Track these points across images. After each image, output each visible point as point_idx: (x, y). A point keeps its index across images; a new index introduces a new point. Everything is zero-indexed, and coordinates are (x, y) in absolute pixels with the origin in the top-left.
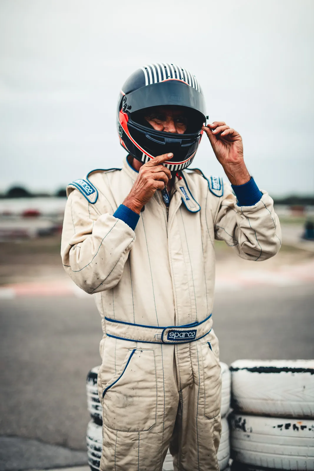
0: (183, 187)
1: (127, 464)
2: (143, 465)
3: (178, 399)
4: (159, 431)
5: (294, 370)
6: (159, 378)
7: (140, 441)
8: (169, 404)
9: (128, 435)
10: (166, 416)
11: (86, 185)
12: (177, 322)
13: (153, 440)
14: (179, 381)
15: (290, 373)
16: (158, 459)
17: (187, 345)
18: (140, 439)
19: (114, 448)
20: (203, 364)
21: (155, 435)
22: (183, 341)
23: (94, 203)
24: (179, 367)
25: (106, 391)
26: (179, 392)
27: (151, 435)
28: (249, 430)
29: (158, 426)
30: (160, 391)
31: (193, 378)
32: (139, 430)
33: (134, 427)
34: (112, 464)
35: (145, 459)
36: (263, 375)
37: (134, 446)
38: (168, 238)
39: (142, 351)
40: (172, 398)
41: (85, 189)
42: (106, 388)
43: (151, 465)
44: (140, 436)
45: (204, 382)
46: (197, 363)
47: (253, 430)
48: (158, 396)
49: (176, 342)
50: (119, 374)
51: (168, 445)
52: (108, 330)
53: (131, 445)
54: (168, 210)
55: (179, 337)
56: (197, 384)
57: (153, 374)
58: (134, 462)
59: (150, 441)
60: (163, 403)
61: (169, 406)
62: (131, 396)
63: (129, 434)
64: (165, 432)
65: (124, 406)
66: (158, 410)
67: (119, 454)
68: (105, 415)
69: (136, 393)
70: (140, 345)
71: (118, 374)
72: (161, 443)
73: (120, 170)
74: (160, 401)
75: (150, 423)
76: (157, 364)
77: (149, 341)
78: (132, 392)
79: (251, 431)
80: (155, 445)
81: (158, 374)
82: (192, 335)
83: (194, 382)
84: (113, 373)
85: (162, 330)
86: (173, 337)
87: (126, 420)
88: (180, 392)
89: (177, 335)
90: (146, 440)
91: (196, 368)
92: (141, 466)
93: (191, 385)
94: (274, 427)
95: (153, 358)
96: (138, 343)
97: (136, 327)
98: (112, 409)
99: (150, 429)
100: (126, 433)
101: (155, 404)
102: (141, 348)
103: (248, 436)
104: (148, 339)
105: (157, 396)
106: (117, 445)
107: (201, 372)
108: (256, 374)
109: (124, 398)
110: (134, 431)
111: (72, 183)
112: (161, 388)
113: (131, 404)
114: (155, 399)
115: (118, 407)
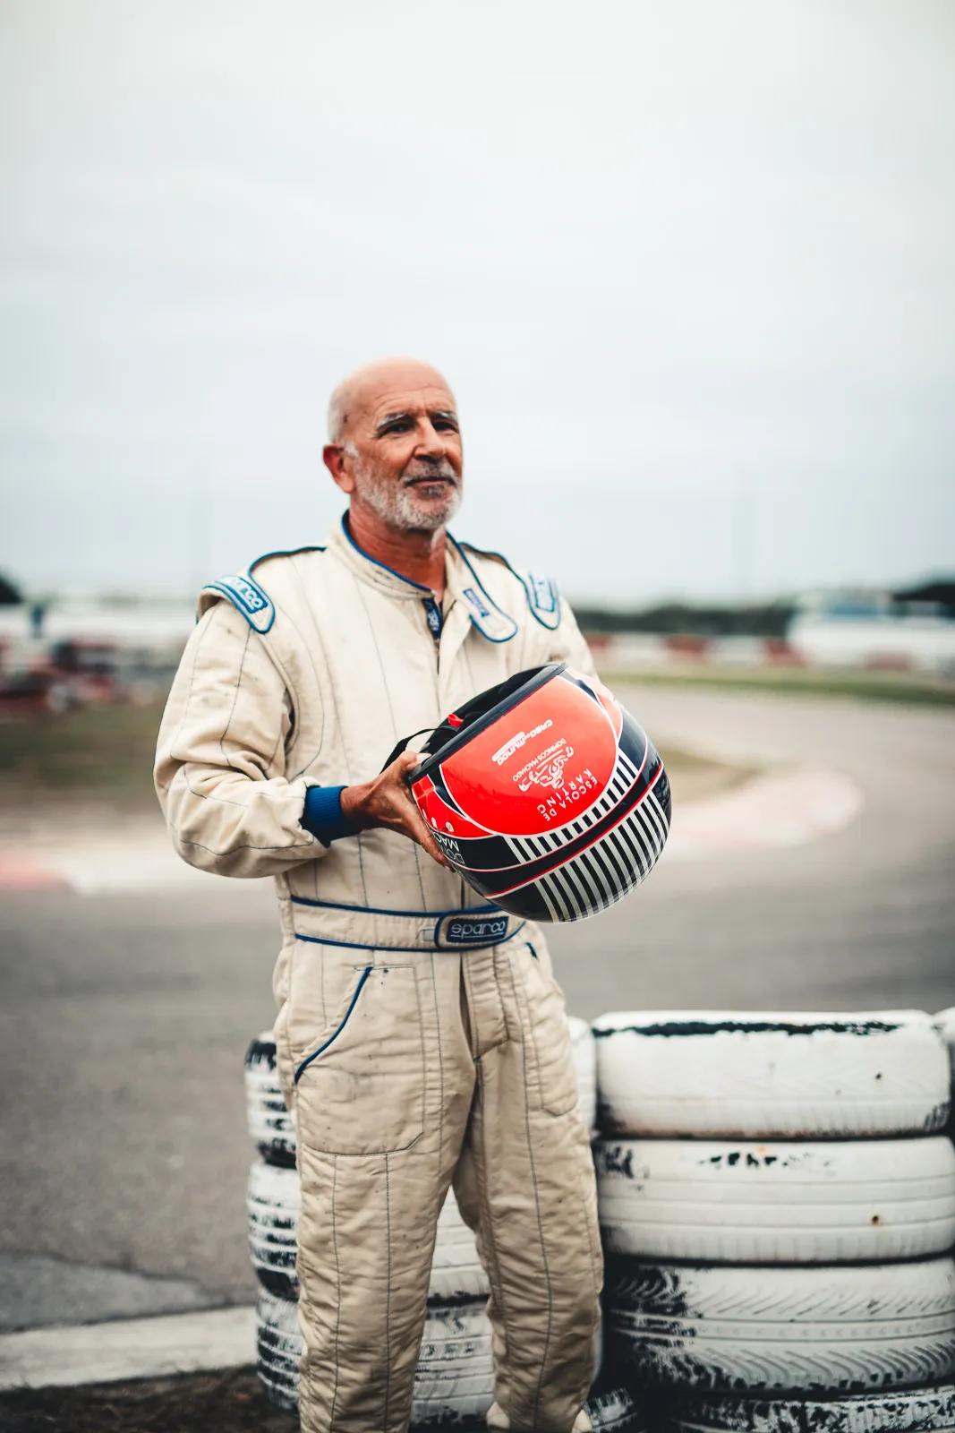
0: (470, 590)
1: (362, 1228)
2: (400, 1227)
3: (474, 1077)
4: (432, 1149)
5: (747, 1028)
6: (427, 1029)
7: (390, 1174)
8: (451, 1086)
9: (363, 1164)
10: (446, 1114)
11: (246, 590)
12: (467, 900)
13: (419, 1169)
14: (474, 1036)
15: (738, 1034)
16: (430, 1213)
17: (489, 952)
18: (389, 1169)
19: (331, 1195)
20: (525, 992)
21: (422, 1158)
22: (480, 944)
23: (263, 633)
24: (474, 1002)
25: (304, 1066)
26: (474, 1060)
27: (413, 1159)
28: (642, 1174)
29: (429, 1137)
30: (431, 1059)
31: (506, 1028)
32: (387, 1149)
33: (375, 1144)
34: (327, 1231)
35: (402, 1212)
36: (676, 1040)
37: (375, 1187)
38: (439, 710)
39: (386, 971)
40: (459, 1072)
41: (246, 598)
42: (304, 1059)
43: (416, 1227)
44: (389, 1163)
45: (531, 1032)
46: (511, 992)
47: (653, 1172)
48: (427, 1069)
49: (467, 945)
50: (335, 1025)
51: (449, 1182)
52: (301, 926)
53: (369, 1186)
54: (437, 646)
55: (472, 934)
56: (517, 1041)
57: (414, 1021)
58: (377, 1223)
59: (412, 1172)
60: (438, 1085)
61: (453, 1092)
62: (365, 1075)
63: (365, 1160)
64: (444, 1149)
65: (351, 1098)
66: (427, 1101)
67: (343, 1207)
68: (303, 1122)
69: (377, 1066)
70: (380, 956)
71: (332, 1026)
72: (436, 1176)
73: (322, 550)
74: (431, 1081)
75: (411, 1131)
76: (423, 999)
77: (403, 945)
78: (368, 1066)
79: (646, 1176)
80: (424, 1181)
81: (424, 1020)
82: (499, 929)
83: (508, 1037)
84: (319, 1024)
85: (433, 922)
86: (460, 934)
87: (357, 1128)
88: (477, 1060)
89: (467, 929)
90: (404, 1171)
91: (510, 1003)
92: (394, 1230)
93: (503, 1046)
94: (702, 1162)
95: (411, 985)
96: (377, 953)
97: (372, 915)
98: (323, 1106)
99: (411, 1146)
100: (357, 1158)
101: (420, 1089)
102: (385, 964)
103: (639, 1188)
104: (399, 943)
105: (424, 1071)
106: (337, 1187)
107: (524, 1011)
108: (658, 1040)
109: (349, 1080)
110: (376, 1152)
111: (213, 584)
112: (433, 1051)
113: (367, 1092)
114: (419, 1076)
115: (336, 1102)
